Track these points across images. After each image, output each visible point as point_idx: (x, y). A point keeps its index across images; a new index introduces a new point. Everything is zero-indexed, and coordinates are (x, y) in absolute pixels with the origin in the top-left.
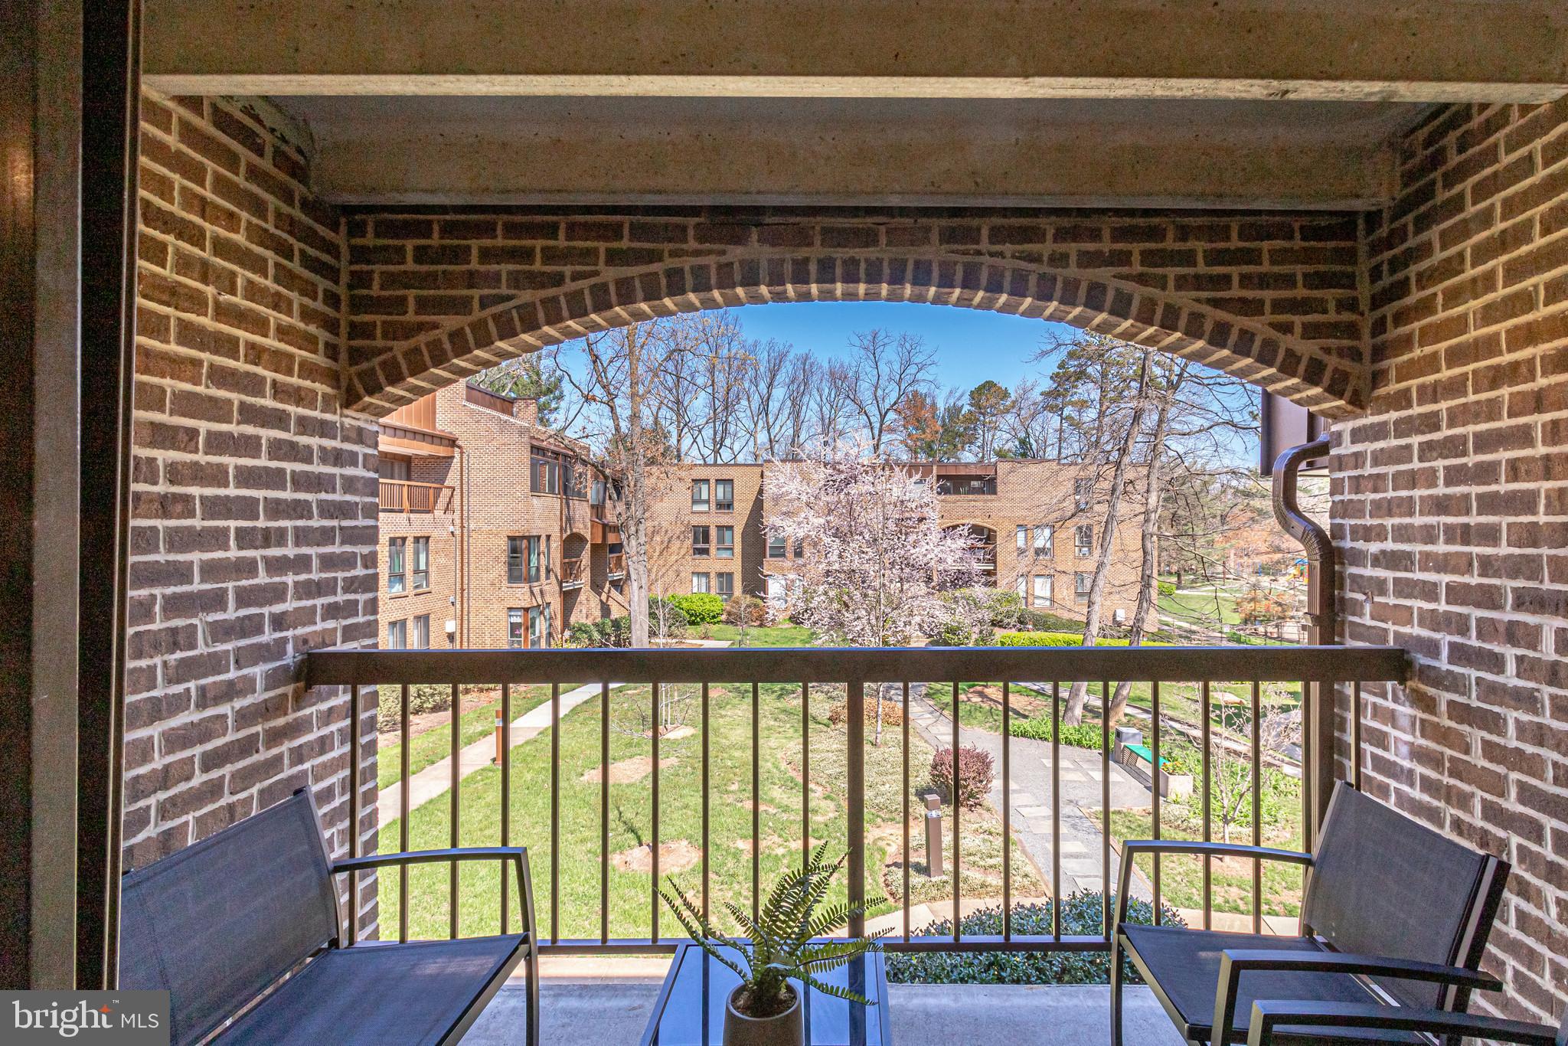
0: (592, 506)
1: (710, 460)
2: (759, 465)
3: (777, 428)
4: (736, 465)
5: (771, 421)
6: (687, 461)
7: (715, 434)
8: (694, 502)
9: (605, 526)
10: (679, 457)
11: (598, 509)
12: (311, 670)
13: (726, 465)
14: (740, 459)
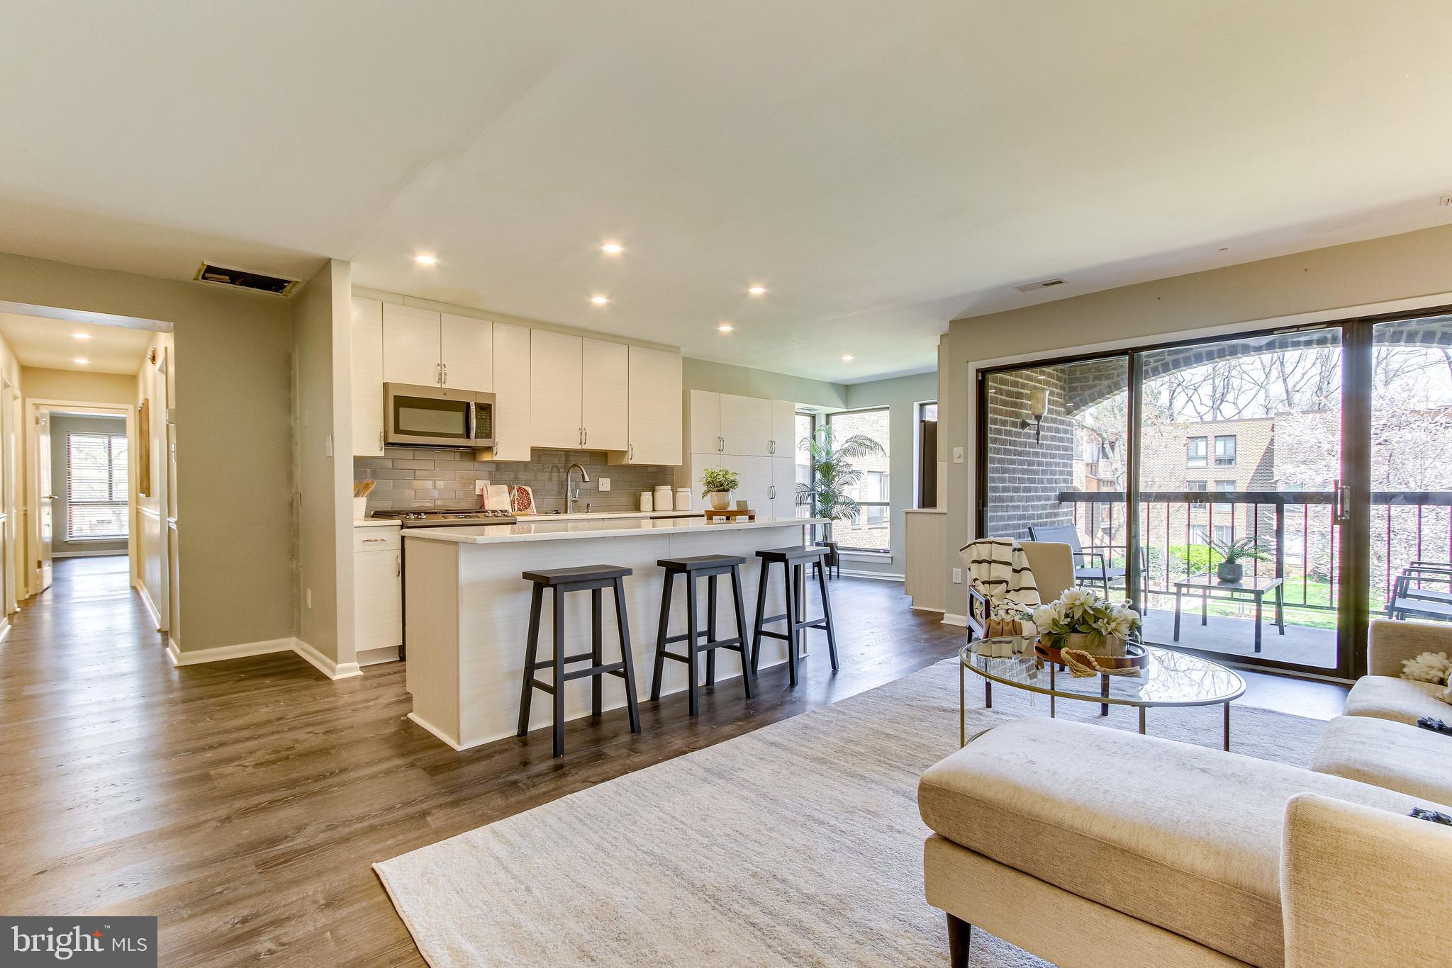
0: (1087, 464)
1: (1208, 417)
2: (1271, 420)
3: (1297, 375)
4: (1241, 420)
5: (1288, 371)
6: (1180, 420)
7: (1214, 391)
8: (1189, 458)
9: (1099, 480)
10: (1171, 416)
11: (1092, 467)
12: (1062, 497)
13: (1228, 420)
14: (1246, 414)
